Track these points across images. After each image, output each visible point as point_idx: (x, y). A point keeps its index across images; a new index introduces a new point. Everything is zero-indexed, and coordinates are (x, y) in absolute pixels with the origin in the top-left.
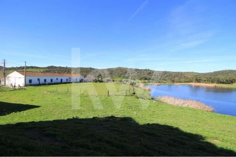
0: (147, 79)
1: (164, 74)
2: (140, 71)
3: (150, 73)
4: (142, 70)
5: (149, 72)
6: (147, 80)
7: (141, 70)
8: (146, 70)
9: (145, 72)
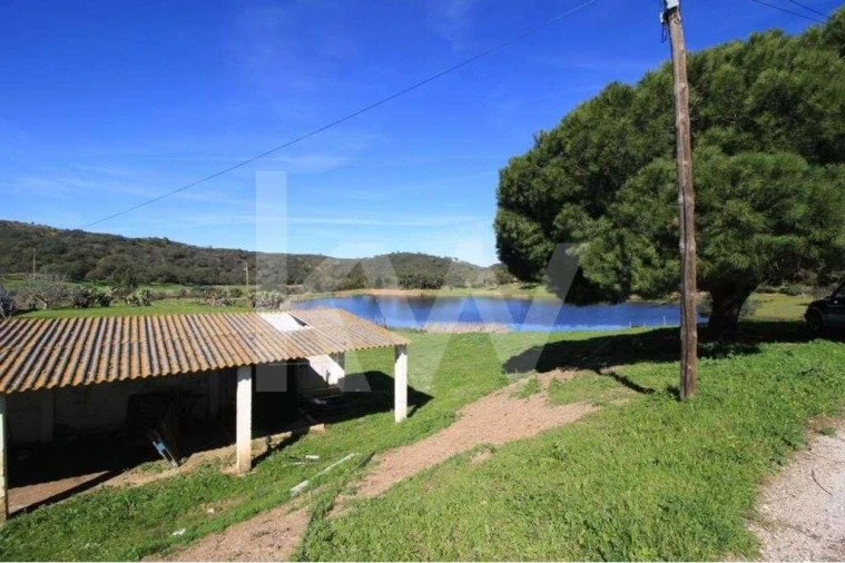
0: (179, 279)
1: (240, 262)
2: (131, 247)
3: (182, 256)
4: (139, 240)
5: (174, 251)
6: (178, 283)
7: (135, 242)
8: (156, 242)
9: (157, 250)
